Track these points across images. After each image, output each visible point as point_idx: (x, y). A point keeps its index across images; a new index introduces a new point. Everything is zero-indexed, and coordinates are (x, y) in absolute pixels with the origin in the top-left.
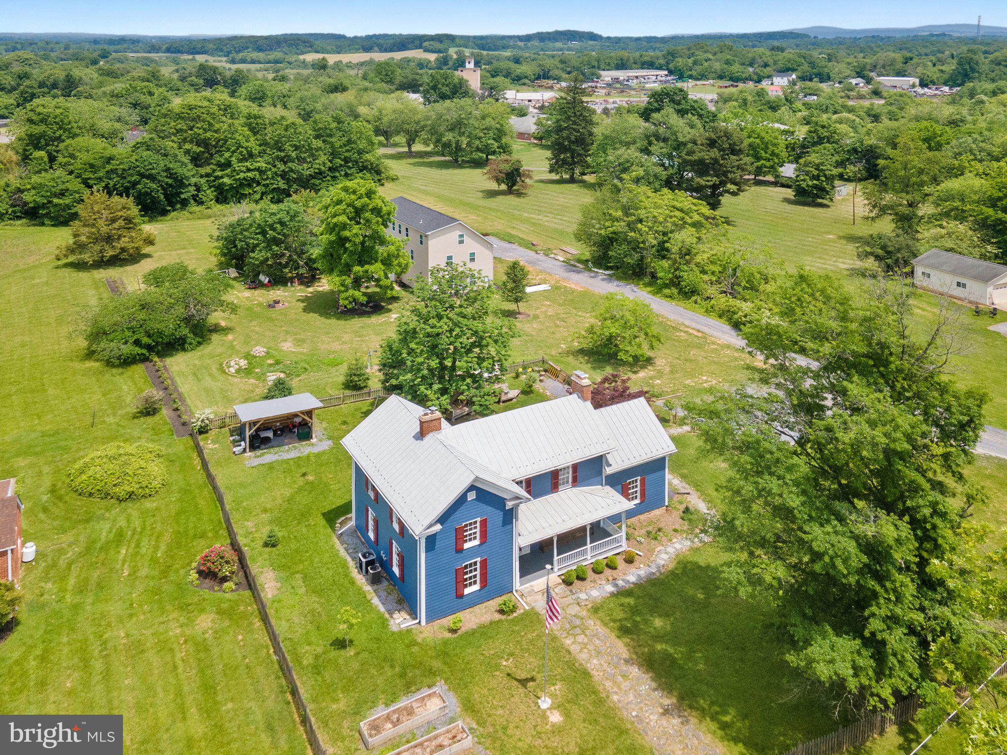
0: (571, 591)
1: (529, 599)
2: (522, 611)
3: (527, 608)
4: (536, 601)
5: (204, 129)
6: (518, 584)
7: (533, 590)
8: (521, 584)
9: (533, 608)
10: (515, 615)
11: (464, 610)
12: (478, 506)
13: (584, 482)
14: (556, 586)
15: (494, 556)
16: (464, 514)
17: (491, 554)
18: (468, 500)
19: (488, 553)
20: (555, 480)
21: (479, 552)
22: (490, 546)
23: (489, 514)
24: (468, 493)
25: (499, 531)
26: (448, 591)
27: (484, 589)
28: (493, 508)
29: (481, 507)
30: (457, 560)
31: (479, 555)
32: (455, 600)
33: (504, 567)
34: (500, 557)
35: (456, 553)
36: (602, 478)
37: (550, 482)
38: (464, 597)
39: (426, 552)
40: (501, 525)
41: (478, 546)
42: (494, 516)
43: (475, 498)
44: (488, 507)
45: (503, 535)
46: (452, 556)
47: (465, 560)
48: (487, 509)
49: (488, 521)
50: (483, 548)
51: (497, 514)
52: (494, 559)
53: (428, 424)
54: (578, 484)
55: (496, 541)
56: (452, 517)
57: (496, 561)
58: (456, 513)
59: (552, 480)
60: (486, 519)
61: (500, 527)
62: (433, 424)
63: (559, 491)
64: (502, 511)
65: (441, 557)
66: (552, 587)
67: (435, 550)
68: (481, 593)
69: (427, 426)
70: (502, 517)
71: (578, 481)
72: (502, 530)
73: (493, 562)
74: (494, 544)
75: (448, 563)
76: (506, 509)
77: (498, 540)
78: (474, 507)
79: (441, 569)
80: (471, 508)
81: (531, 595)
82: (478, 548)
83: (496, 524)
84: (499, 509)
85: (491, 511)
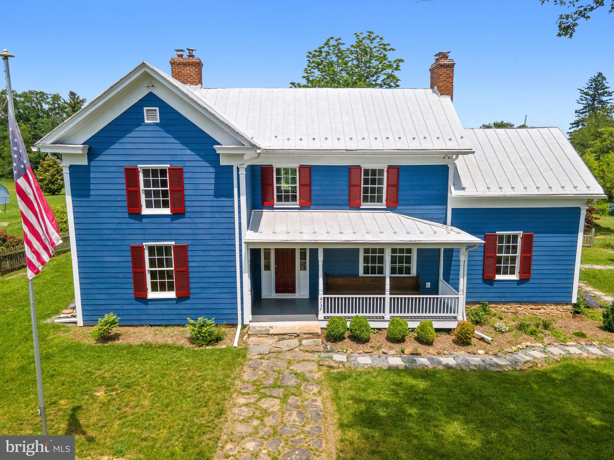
1: (252, 339)
3: (235, 346)
4: (259, 344)
6: (248, 317)
7: (268, 331)
8: (256, 320)
11: (151, 326)
12: (165, 140)
13: (410, 207)
14: (308, 336)
15: (201, 248)
16: (139, 146)
17: (194, 242)
18: (146, 121)
19: (189, 237)
20: (355, 186)
21: (174, 231)
22: (193, 226)
23: (187, 164)
24: (145, 109)
25: (209, 204)
26: (120, 282)
27: (185, 302)
28: (194, 154)
29: (171, 145)
30: (132, 232)
31: (173, 237)
32: (134, 301)
33: (221, 275)
34: (213, 253)
35: (129, 218)
36: (447, 209)
37: (346, 188)
38: (149, 303)
39: (73, 196)
40: (212, 192)
41: (170, 219)
42: (197, 170)
43: (158, 121)
44: (185, 148)
45: (217, 215)
46: (123, 221)
47: (148, 237)
48: (182, 152)
49: (185, 175)
50: (180, 226)
51: (203, 170)
52: (201, 253)
53: (180, 69)
54: (398, 208)
55: (205, 220)
56: (116, 146)
57: (206, 259)
58: (124, 140)
59: (350, 186)
60: (180, 171)
61: (211, 197)
62: (187, 72)
63: (361, 207)
64: (213, 167)
65: (103, 215)
66: (301, 335)
67: (91, 199)
68: (180, 306)
69: (178, 72)
70: (214, 179)
71: (400, 202)
72: (215, 204)
73: (200, 259)
74: (201, 226)
75: (117, 231)
76: (221, 164)
77: (209, 220)
78: (158, 140)
79: (105, 237)
80: (152, 140)
81: (259, 335)
82: (170, 222)
83: (201, 187)
84: (207, 161)
85: (191, 158)
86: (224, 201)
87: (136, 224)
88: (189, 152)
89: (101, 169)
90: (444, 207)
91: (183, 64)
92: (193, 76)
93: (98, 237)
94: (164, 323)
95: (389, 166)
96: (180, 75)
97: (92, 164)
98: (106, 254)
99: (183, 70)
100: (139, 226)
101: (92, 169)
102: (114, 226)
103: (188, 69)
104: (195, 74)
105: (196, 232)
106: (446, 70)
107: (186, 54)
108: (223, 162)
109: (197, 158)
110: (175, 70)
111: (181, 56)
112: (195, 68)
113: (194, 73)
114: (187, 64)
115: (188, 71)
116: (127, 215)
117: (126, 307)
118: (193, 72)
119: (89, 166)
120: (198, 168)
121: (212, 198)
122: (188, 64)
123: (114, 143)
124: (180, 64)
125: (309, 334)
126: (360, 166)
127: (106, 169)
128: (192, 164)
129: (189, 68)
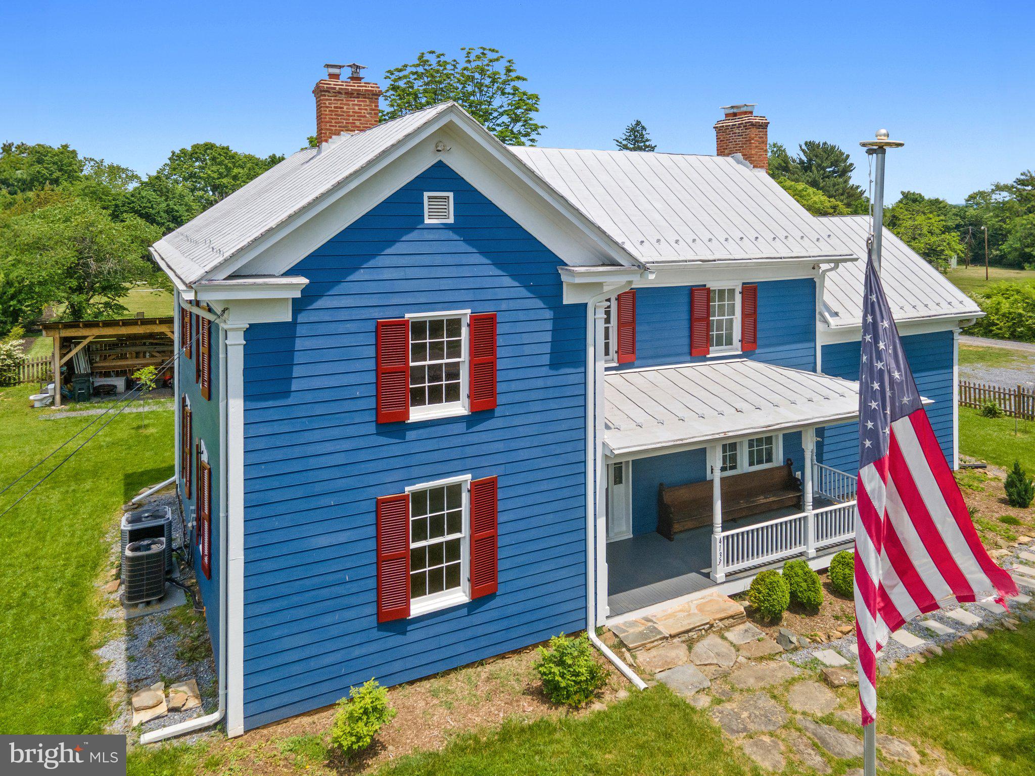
0: (782, 639)
1: (642, 657)
2: (623, 694)
3: (642, 685)
4: (668, 667)
5: (220, 173)
6: (604, 608)
7: (655, 630)
8: (615, 612)
9: (662, 688)
10: (597, 706)
11: (411, 683)
12: (464, 259)
13: (771, 349)
14: (727, 622)
15: (521, 478)
16: (410, 273)
17: (510, 469)
18: (427, 221)
19: (500, 459)
20: (700, 320)
21: (470, 451)
22: (508, 434)
23: (504, 306)
24: (426, 194)
25: (540, 383)
26: (345, 592)
27: (486, 607)
28: (518, 285)
29: (475, 269)
30: (382, 465)
31: (470, 463)
32: (376, 634)
33: (558, 529)
34: (544, 486)
35: (378, 434)
36: (815, 348)
37: (685, 324)
38: (409, 628)
39: (247, 397)
40: (546, 359)
41: (465, 424)
42: (521, 316)
43: (451, 220)
44: (502, 273)
45: (553, 405)
46: (362, 443)
47: (416, 472)
48: (497, 282)
49: (500, 329)
50: (484, 437)
51: (532, 315)
52: (521, 490)
53: (339, 102)
54: (757, 351)
55: (531, 418)
56: (359, 275)
57: (530, 500)
58: (379, 261)
59: (692, 320)
60: (491, 321)
61: (544, 368)
62: (354, 109)
63: (708, 356)
64: (549, 308)
65: (316, 436)
66: (715, 625)
67: (289, 401)
68: (476, 619)
69: (335, 107)
70: (551, 332)
71: (759, 342)
72: (550, 382)
73: (519, 502)
74: (522, 431)
75: (348, 468)
76: (565, 302)
77: (538, 418)
78: (449, 260)
79: (318, 488)
80: (438, 260)
81: (648, 646)
82: (464, 431)
83: (527, 350)
84: (541, 297)
85: (513, 293)
86: (569, 375)
87: (393, 447)
88: (508, 281)
89: (322, 328)
90: (812, 345)
91: (346, 93)
92: (365, 117)
93: (300, 492)
94: (441, 667)
95: (744, 284)
96: (339, 113)
97: (301, 318)
98: (319, 528)
99: (345, 104)
100: (398, 450)
101: (300, 330)
102: (340, 459)
103: (356, 102)
104: (370, 113)
105: (514, 445)
106: (759, 132)
107: (346, 73)
108: (569, 298)
109: (524, 292)
110: (329, 104)
111: (336, 76)
112: (371, 102)
113: (369, 111)
114: (356, 93)
115: (357, 108)
116: (372, 428)
117: (357, 652)
118: (366, 109)
119: (294, 324)
120: (524, 312)
121: (545, 371)
122: (358, 94)
123: (356, 268)
124: (340, 93)
125: (728, 618)
126: (705, 285)
127: (332, 329)
128: (513, 305)
129: (358, 101)
